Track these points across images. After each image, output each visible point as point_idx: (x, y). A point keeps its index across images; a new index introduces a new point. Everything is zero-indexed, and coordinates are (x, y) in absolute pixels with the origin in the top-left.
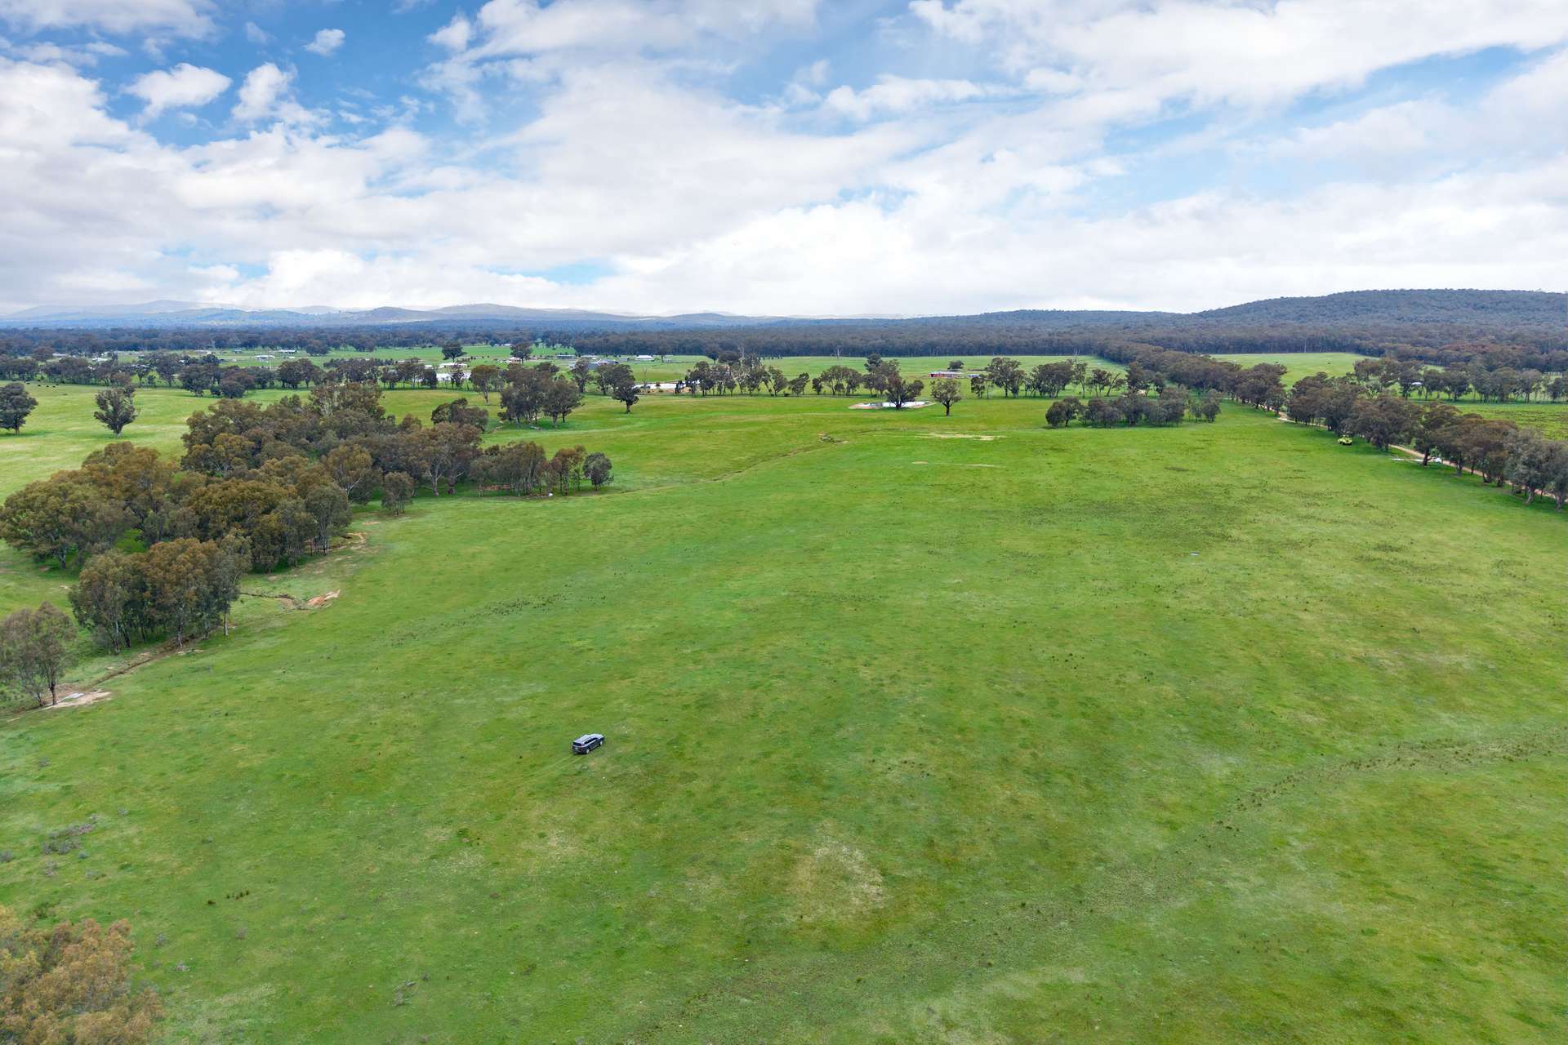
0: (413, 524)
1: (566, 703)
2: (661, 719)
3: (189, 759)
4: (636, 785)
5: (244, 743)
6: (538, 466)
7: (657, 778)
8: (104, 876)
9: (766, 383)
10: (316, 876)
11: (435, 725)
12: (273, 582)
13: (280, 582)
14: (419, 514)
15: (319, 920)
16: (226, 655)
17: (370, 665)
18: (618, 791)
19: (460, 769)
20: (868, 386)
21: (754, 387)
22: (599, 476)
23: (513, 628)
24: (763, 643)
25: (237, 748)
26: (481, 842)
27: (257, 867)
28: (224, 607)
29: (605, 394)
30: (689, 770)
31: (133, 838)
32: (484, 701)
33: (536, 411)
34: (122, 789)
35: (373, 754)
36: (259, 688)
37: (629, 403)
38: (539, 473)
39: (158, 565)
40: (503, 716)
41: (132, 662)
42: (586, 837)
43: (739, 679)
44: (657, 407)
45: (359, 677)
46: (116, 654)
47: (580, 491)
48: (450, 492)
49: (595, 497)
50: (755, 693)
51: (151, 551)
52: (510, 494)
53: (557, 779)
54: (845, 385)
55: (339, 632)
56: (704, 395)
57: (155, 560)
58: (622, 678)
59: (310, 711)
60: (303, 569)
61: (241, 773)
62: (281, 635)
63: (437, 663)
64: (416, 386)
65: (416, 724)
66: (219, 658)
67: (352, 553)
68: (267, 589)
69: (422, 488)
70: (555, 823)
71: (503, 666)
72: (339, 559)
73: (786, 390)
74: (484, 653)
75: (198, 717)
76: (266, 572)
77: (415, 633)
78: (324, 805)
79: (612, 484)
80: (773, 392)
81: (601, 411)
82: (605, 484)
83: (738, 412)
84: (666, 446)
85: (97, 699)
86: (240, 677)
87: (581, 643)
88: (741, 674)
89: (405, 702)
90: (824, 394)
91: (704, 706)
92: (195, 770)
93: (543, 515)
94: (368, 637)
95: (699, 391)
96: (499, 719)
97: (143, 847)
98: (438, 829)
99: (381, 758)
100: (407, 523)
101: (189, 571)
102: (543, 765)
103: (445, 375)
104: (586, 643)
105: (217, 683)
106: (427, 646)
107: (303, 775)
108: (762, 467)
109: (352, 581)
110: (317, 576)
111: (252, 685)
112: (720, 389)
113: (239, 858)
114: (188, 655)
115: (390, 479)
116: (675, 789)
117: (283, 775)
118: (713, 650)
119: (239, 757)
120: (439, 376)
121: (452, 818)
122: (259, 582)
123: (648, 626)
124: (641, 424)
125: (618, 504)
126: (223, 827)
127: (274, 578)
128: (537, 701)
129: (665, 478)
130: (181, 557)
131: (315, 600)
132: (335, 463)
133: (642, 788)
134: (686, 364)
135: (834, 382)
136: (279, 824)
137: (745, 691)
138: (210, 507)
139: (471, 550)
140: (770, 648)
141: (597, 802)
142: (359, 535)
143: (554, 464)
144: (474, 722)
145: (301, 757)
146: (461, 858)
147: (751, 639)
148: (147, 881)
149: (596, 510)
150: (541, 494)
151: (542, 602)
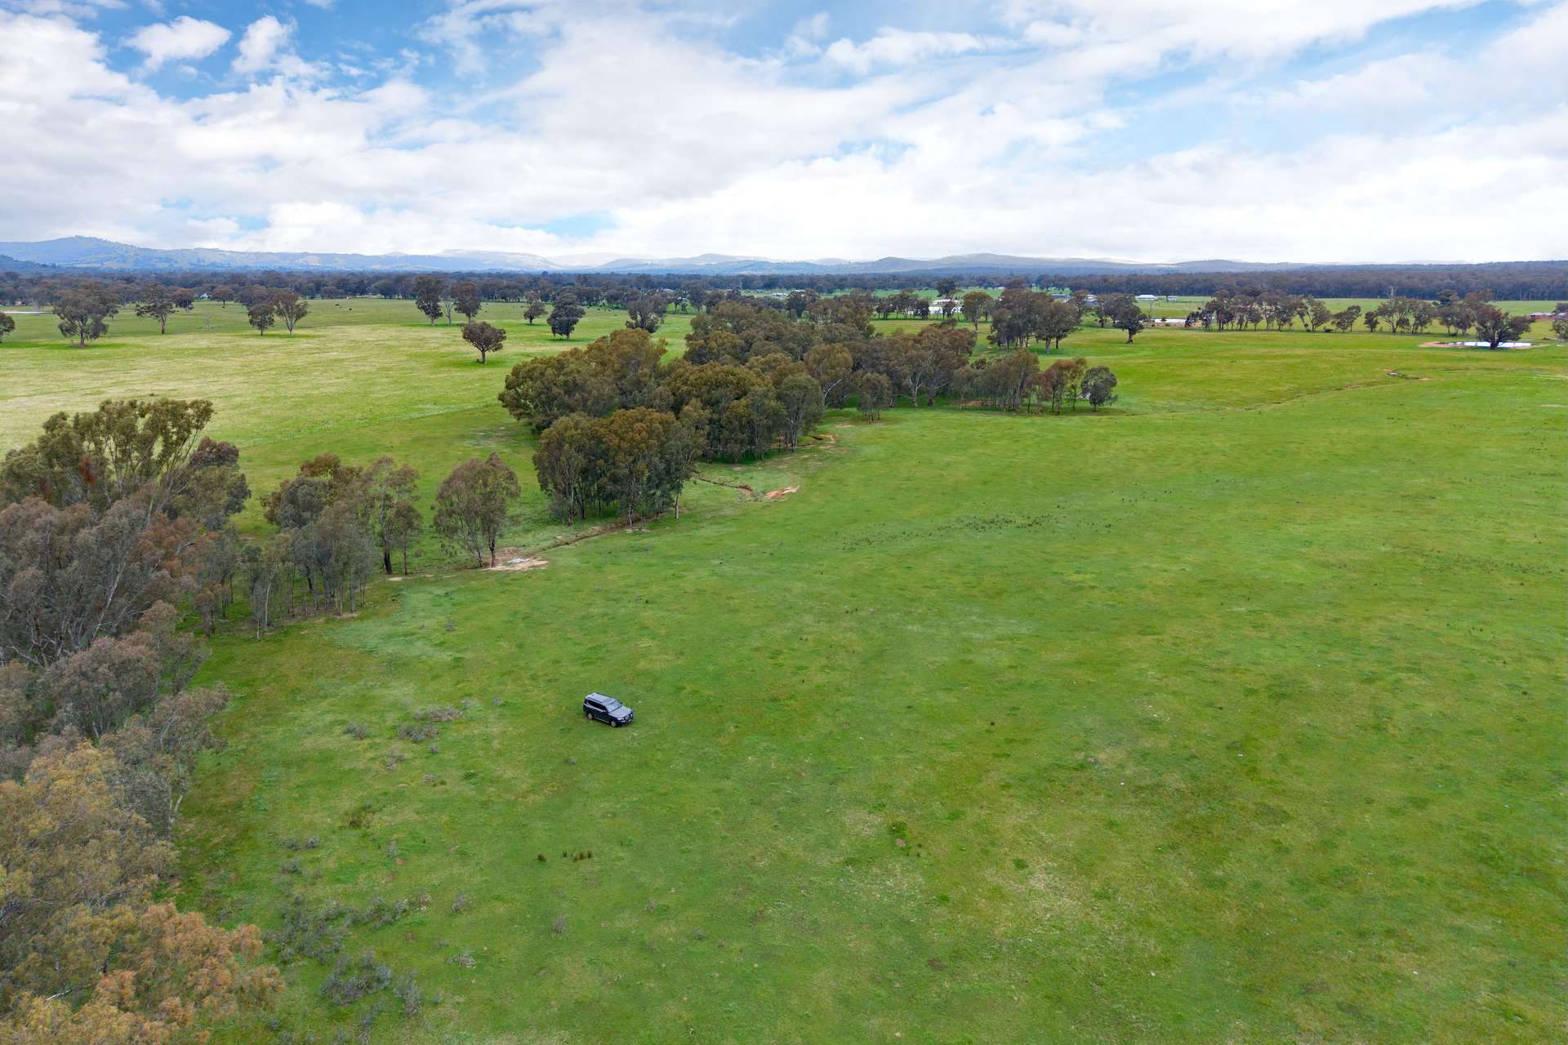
0: (887, 429)
1: (1060, 655)
2: (1211, 705)
3: (590, 649)
4: (1179, 808)
5: (653, 639)
6: (1029, 378)
7: (1214, 804)
8: (443, 783)
9: (1302, 315)
10: (683, 852)
11: (880, 655)
12: (736, 472)
13: (742, 473)
14: (896, 421)
15: (667, 930)
16: (670, 538)
17: (815, 567)
18: (1147, 813)
19: (905, 724)
20: (1445, 322)
21: (1285, 321)
22: (1100, 394)
23: (989, 547)
24: (1367, 615)
25: (645, 643)
26: (923, 853)
27: (614, 815)
28: (678, 488)
29: (1102, 326)
30: (1273, 802)
31: (494, 738)
32: (946, 633)
33: (1028, 337)
34: (510, 672)
35: (795, 679)
36: (691, 576)
37: (1132, 332)
38: (1029, 386)
39: (616, 433)
40: (970, 657)
41: (581, 534)
42: (1096, 886)
43: (1337, 663)
44: (1165, 339)
45: (799, 580)
46: (569, 525)
47: (1075, 411)
48: (930, 404)
49: (1094, 418)
50: (1372, 689)
51: (612, 418)
52: (995, 409)
53: (1046, 770)
54: (1412, 320)
55: (788, 527)
56: (1221, 330)
57: (615, 427)
58: (1143, 633)
59: (736, 611)
60: (769, 463)
61: (638, 675)
62: (730, 523)
63: (893, 576)
64: (909, 317)
65: (856, 648)
66: (661, 540)
67: (820, 451)
68: (729, 478)
69: (901, 396)
70: (1044, 847)
71: (975, 592)
72: (805, 456)
73: (1328, 325)
74: (951, 572)
75: (617, 601)
76: (733, 463)
77: (871, 539)
78: (720, 740)
79: (1114, 406)
80: (1310, 327)
81: (1098, 341)
82: (1106, 405)
83: (1266, 346)
84: (1178, 372)
85: (534, 566)
86: (675, 563)
87: (1080, 577)
88: (1337, 655)
89: (849, 616)
90: (1381, 331)
91: (1283, 696)
92: (593, 663)
93: (1031, 430)
94: (819, 536)
95: (1214, 325)
96: (962, 661)
97: (500, 753)
98: (862, 814)
99: (805, 687)
100: (881, 429)
101: (643, 441)
102: (1026, 742)
103: (937, 309)
104: (1088, 578)
105: (651, 565)
106: (882, 555)
107: (706, 692)
108: (1311, 400)
109: (813, 477)
110: (780, 471)
111: (684, 573)
112: (1240, 323)
113: (596, 796)
114: (635, 533)
115: (868, 380)
116: (1249, 831)
117: (685, 688)
118: (1281, 612)
119: (643, 656)
120: (932, 309)
121: (884, 801)
122: (724, 471)
123: (1175, 568)
124: (1145, 353)
125: (1123, 425)
126: (595, 746)
127: (739, 468)
128: (1019, 645)
129: (1181, 404)
130: (638, 425)
131: (773, 494)
132: (815, 361)
133: (1188, 816)
134: (1197, 303)
135: (1396, 317)
136: (659, 755)
137: (1351, 684)
138: (685, 388)
139: (947, 459)
140: (1381, 623)
141: (1111, 825)
142: (831, 437)
143: (1048, 375)
144: (931, 659)
145: (711, 668)
146: (890, 873)
147: (1345, 606)
148: (484, 804)
149: (1096, 430)
150: (1029, 411)
151: (1026, 522)
